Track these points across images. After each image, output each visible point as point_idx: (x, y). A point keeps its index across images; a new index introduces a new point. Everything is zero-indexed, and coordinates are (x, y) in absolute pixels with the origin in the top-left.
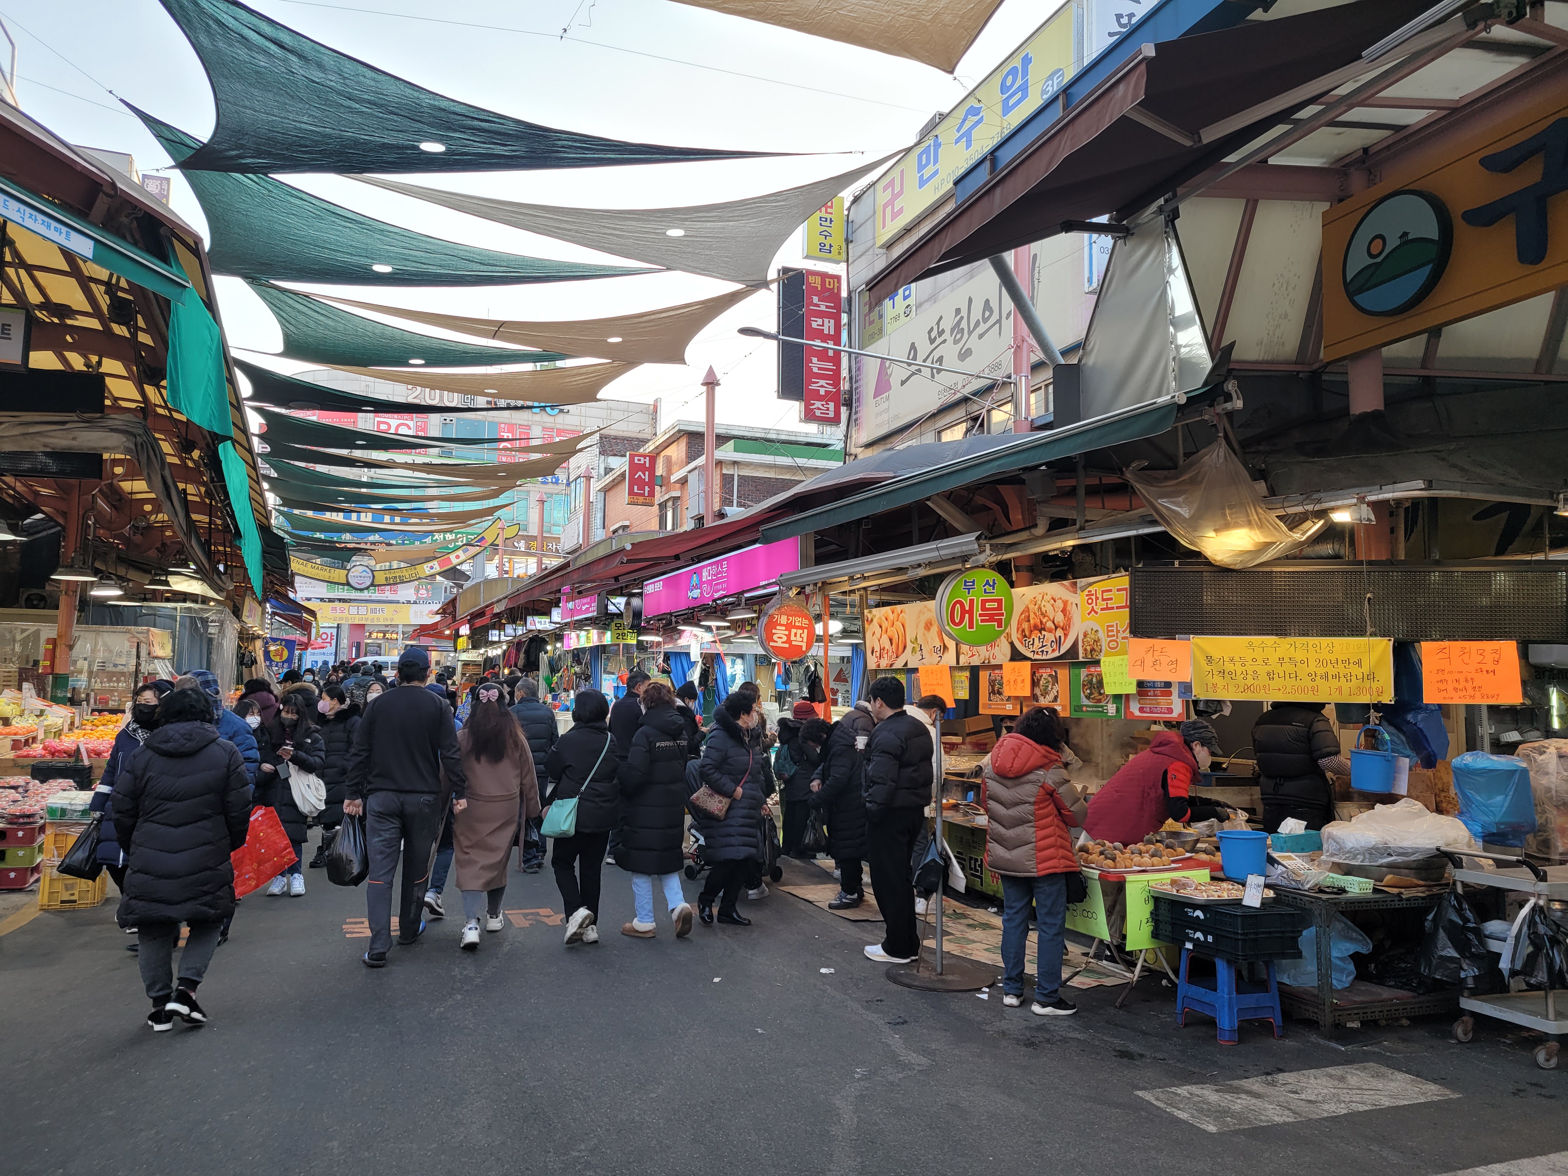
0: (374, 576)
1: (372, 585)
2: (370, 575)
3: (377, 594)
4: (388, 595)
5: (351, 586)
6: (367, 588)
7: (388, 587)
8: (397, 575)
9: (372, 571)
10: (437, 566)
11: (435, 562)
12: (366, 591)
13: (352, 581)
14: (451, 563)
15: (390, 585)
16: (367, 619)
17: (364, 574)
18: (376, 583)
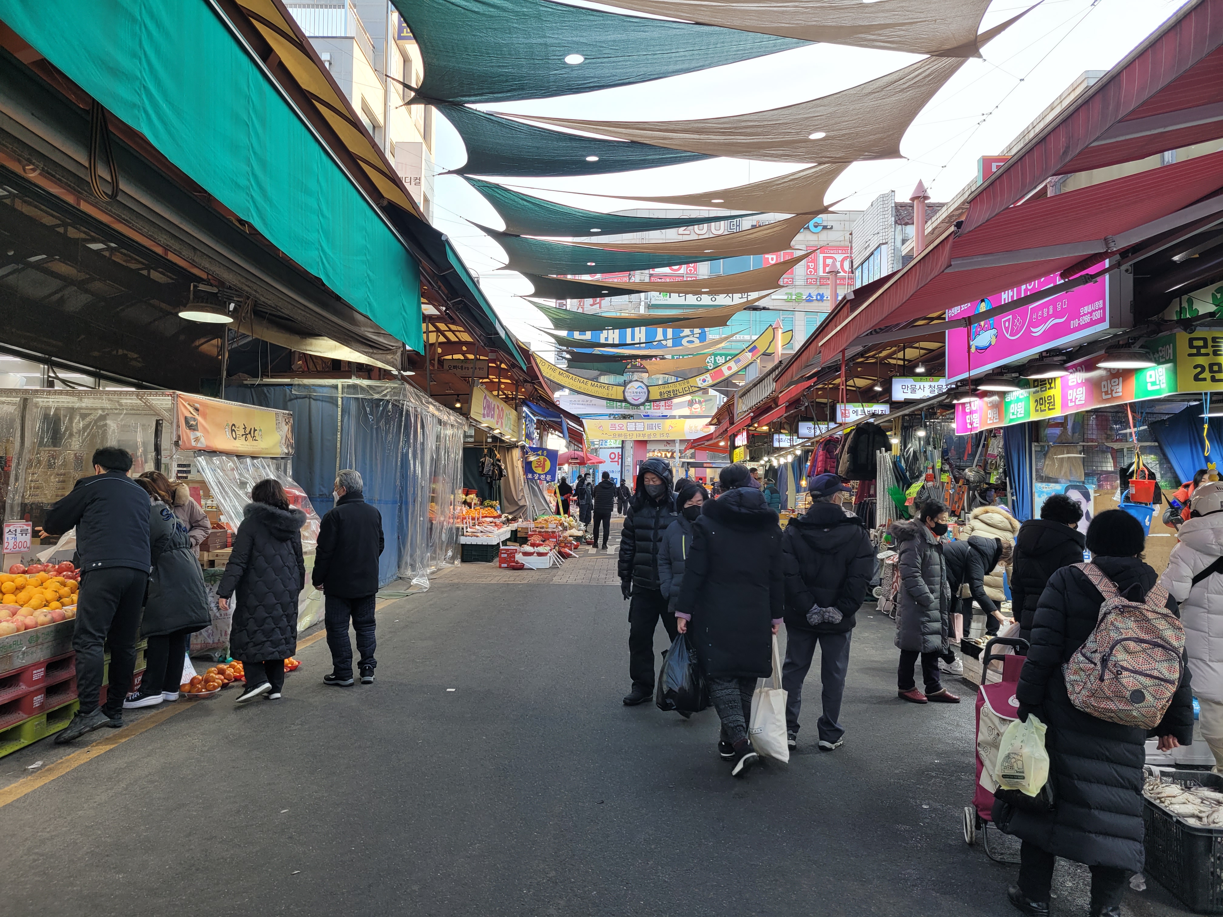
0: (649, 392)
1: (648, 400)
2: (646, 390)
3: (652, 411)
4: (663, 411)
5: (629, 403)
6: (643, 404)
7: (663, 403)
8: (671, 389)
9: (647, 386)
10: (709, 379)
11: (708, 375)
12: (642, 407)
13: (629, 398)
14: (724, 375)
15: (665, 400)
16: (644, 435)
17: (639, 390)
18: (651, 398)
